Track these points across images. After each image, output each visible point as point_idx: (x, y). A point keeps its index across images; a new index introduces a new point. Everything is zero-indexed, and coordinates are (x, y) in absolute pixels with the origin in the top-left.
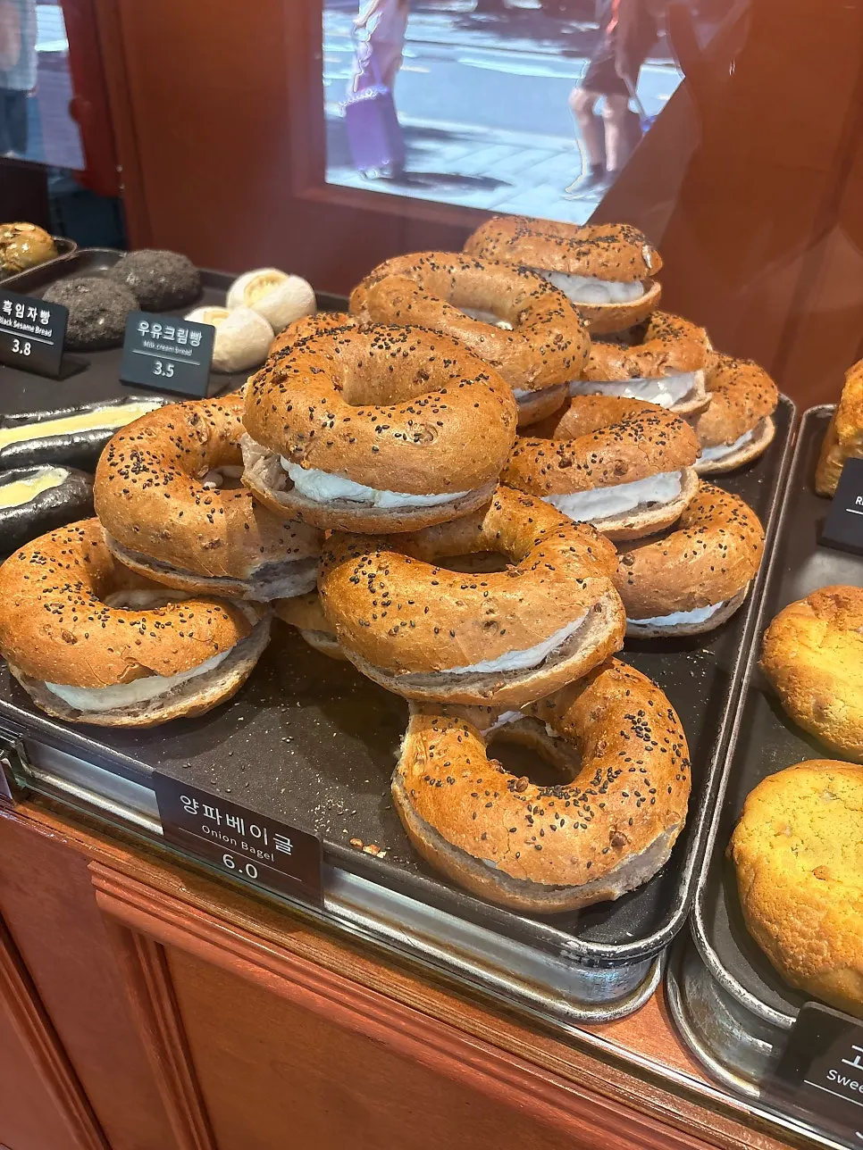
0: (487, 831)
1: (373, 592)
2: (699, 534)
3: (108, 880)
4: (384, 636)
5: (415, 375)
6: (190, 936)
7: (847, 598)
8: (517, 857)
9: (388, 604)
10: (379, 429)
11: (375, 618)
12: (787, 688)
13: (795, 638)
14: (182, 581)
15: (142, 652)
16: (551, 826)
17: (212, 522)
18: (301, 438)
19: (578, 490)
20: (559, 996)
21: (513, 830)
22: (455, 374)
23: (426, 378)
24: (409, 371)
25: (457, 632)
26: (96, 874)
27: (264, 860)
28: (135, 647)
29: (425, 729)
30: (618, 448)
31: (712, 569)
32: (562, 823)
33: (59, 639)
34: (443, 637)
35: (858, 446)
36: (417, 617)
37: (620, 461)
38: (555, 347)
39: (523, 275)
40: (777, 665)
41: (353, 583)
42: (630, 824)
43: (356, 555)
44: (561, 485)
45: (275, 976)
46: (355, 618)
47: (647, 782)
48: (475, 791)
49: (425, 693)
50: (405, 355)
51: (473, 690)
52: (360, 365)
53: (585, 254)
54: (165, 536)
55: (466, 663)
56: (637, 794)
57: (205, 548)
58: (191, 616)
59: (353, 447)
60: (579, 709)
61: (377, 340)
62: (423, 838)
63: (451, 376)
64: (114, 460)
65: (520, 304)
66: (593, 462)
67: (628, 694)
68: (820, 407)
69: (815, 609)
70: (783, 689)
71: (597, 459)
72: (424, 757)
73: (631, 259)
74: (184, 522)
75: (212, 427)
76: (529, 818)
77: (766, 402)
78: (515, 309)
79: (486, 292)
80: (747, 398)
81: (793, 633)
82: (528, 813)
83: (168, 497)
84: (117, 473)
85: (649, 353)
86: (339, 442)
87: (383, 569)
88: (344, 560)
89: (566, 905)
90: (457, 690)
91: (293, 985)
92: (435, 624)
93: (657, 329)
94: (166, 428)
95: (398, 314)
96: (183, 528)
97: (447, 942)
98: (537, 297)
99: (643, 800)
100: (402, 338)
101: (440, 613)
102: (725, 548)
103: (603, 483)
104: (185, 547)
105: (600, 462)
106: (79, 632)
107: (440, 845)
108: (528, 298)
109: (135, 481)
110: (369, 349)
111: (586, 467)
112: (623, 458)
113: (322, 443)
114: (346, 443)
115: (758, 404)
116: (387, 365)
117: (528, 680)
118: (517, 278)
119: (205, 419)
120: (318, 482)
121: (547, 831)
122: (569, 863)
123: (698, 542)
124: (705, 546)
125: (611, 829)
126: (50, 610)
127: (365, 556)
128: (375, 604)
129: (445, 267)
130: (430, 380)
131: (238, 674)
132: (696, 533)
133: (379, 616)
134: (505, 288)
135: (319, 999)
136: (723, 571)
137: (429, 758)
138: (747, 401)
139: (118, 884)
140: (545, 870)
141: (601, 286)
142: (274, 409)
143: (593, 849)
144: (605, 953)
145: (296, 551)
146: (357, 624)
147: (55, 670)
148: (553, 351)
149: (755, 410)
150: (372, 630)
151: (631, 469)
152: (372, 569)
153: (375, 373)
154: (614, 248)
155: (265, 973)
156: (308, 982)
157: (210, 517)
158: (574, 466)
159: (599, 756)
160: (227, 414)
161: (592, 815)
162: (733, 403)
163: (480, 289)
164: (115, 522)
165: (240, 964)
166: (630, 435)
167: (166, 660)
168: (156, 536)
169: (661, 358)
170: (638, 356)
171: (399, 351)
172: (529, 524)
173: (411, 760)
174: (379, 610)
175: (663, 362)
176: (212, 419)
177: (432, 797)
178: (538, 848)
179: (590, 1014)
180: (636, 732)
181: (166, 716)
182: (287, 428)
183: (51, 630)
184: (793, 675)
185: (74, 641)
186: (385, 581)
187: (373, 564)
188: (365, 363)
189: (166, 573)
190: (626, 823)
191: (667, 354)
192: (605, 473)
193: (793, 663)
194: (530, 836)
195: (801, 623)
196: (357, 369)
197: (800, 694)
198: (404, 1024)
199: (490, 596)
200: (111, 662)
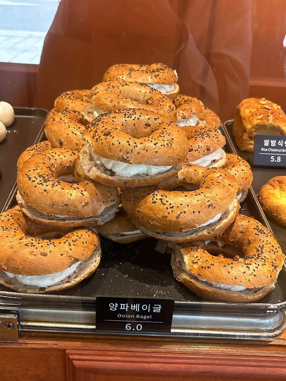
0: (236, 276)
1: (164, 204)
2: (233, 168)
3: (77, 354)
4: (174, 219)
5: (144, 125)
6: (121, 363)
7: (281, 180)
8: (249, 281)
9: (173, 207)
10: (155, 144)
11: (169, 213)
12: (277, 214)
13: (273, 197)
14: (72, 223)
15: (73, 252)
16: (256, 267)
17: (84, 195)
18: (128, 153)
19: (197, 159)
20: (263, 331)
21: (244, 272)
22: (161, 122)
23: (149, 126)
24: (141, 124)
25: (200, 211)
26: (71, 354)
27: (147, 320)
28: (70, 251)
29: (190, 252)
30: (205, 142)
31: (243, 178)
32: (258, 265)
33: (39, 256)
34: (197, 214)
35: (254, 131)
36: (185, 209)
37: (207, 146)
38: (170, 110)
39: (143, 86)
40: (270, 207)
41: (154, 204)
42: (275, 260)
43: (149, 194)
44: (192, 158)
45: (162, 364)
46: (160, 216)
47: (273, 246)
48: (224, 265)
49: (188, 238)
50: (138, 119)
51: (205, 232)
52: (123, 125)
53: (158, 76)
54: (67, 205)
55: (205, 222)
56: (273, 251)
57: (84, 206)
58: (81, 235)
59: (148, 152)
60: (235, 231)
61: (125, 115)
62: (207, 289)
63: (160, 123)
64: (32, 179)
65: (146, 97)
66: (199, 148)
67: (249, 222)
68: (227, 121)
69: (273, 186)
70: (276, 215)
71: (200, 147)
72: (196, 261)
73: (172, 76)
74: (73, 197)
75: (56, 161)
76: (247, 267)
77: (218, 121)
78: (144, 99)
79: (132, 94)
80: (212, 121)
81: (271, 195)
82: (246, 266)
83: (63, 189)
84: (37, 185)
85: (185, 109)
86: (142, 152)
87: (164, 196)
88: (144, 197)
89: (263, 295)
90: (200, 234)
91: (169, 365)
92: (192, 210)
93: (179, 101)
94: (42, 164)
95: (115, 106)
96: (73, 200)
97: (219, 328)
98: (152, 94)
99: (275, 252)
100: (134, 113)
101: (192, 206)
102: (244, 171)
103: (204, 155)
104: (75, 208)
105: (201, 147)
106: (47, 251)
107: (215, 289)
108: (148, 94)
109: (47, 186)
110: (124, 119)
111: (198, 150)
112: (208, 145)
113: (136, 153)
114: (145, 152)
115: (216, 123)
116: (133, 124)
117: (222, 224)
118: (142, 88)
119: (52, 158)
120: (128, 170)
121: (255, 269)
122: (265, 277)
123: (235, 170)
124: (238, 171)
125: (272, 263)
126: (29, 246)
127: (153, 193)
128: (167, 208)
129: (116, 87)
130: (151, 126)
131: (98, 256)
132: (232, 168)
133: (171, 212)
134: (139, 92)
135: (182, 366)
136: (246, 178)
137: (198, 261)
138: (213, 122)
139: (82, 355)
140: (259, 282)
141: (163, 87)
142: (113, 144)
143: (270, 271)
144: (282, 305)
145: (114, 200)
146: (161, 218)
147: (41, 269)
148: (170, 111)
149: (216, 125)
150: (169, 218)
151: (211, 148)
152: (159, 197)
153: (128, 128)
154: (166, 72)
155: (157, 365)
156: (176, 361)
157: (82, 194)
158: (194, 151)
159: (252, 244)
160: (59, 155)
161: (265, 260)
162: (209, 124)
163: (130, 93)
164: (42, 204)
165: (146, 365)
166: (207, 137)
167: (82, 254)
168: (63, 206)
169: (190, 110)
170: (183, 111)
171: (135, 118)
172: (195, 172)
173: (191, 264)
174: (170, 210)
175: (191, 111)
176: (55, 158)
177: (208, 272)
178: (255, 276)
179: (275, 333)
180: (260, 232)
181: (82, 278)
182: (120, 150)
183: (34, 253)
184: (278, 208)
185: (47, 255)
186: (168, 200)
187: (158, 195)
188: (124, 124)
189: (65, 221)
190: (274, 260)
191: (191, 109)
192: (204, 151)
193: (276, 205)
194: (251, 273)
195: (271, 191)
196: (122, 127)
197: (283, 214)
198: (217, 361)
199: (207, 196)
200: (63, 259)
